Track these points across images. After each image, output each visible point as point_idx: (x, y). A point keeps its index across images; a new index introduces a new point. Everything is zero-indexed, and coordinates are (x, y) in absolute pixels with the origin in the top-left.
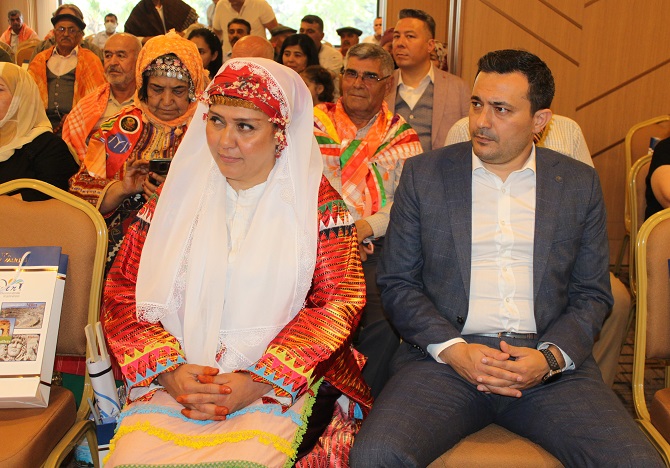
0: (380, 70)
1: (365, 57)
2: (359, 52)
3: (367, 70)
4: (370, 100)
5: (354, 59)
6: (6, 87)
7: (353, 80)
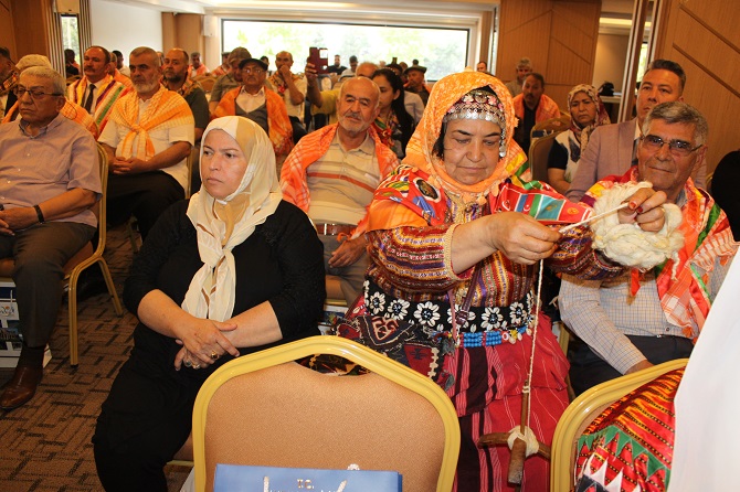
0: (693, 138)
1: (675, 120)
2: (667, 114)
3: (675, 137)
4: (676, 176)
5: (660, 122)
6: (240, 152)
7: (656, 148)
